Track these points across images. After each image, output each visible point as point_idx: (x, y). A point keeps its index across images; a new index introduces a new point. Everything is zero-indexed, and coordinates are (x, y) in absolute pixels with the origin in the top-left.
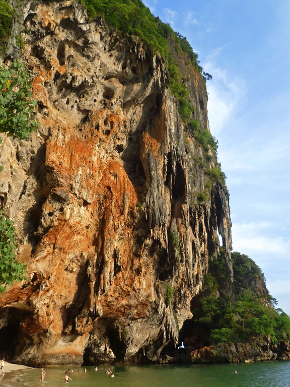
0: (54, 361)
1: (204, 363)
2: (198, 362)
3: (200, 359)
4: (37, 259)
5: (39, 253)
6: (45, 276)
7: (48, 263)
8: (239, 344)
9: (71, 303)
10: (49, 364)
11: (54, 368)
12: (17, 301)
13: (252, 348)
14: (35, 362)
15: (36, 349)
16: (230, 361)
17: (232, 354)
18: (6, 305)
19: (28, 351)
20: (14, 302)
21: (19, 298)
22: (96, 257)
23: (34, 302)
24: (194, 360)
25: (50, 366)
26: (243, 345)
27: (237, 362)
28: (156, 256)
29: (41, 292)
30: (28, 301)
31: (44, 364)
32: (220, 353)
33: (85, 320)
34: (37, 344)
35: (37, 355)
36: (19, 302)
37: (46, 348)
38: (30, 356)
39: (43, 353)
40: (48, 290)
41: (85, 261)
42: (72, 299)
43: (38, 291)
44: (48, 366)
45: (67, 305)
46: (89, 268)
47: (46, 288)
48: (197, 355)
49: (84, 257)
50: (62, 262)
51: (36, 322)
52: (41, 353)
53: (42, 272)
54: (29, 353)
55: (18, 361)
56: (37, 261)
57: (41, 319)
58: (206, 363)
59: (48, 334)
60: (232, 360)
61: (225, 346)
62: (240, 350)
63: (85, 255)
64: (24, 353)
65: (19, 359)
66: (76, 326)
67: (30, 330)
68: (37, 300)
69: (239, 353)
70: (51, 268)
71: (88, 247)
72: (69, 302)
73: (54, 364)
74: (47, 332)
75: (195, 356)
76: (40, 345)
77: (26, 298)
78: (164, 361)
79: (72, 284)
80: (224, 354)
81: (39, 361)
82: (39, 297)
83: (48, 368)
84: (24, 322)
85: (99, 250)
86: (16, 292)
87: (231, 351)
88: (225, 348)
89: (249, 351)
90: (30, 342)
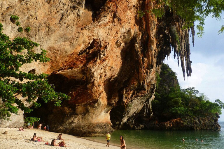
0: (99, 130)
1: (175, 130)
2: (170, 129)
3: (172, 127)
4: (100, 24)
5: (103, 18)
6: (103, 45)
7: (108, 31)
8: (201, 118)
9: (116, 76)
10: (95, 133)
11: (98, 136)
12: (72, 68)
13: (209, 121)
14: (80, 131)
15: (80, 118)
16: (195, 129)
17: (197, 125)
18: (59, 71)
19: (71, 120)
20: (68, 69)
21: (74, 64)
22: (141, 36)
23: (93, 70)
24: (167, 128)
25: (95, 135)
26: (203, 119)
27: (199, 130)
28: (160, 49)
29: (99, 61)
30: (84, 68)
31: (90, 133)
32: (188, 123)
33: (132, 92)
34: (81, 114)
35: (82, 125)
36: (74, 69)
37: (92, 118)
38: (74, 125)
39: (90, 122)
40: (104, 60)
41: (130, 38)
42: (117, 73)
43: (95, 59)
44: (93, 135)
45: (113, 78)
46: (136, 45)
47: (104, 57)
48: (170, 125)
49: (131, 34)
50: (116, 34)
51: (89, 91)
52: (87, 122)
53: (101, 40)
54: (72, 122)
55: (60, 130)
56: (100, 26)
57: (95, 89)
58: (176, 130)
59: (96, 105)
60: (197, 128)
61: (191, 119)
62: (202, 122)
63: (133, 32)
64: (67, 122)
65: (61, 128)
66: (124, 98)
67: (79, 99)
68: (95, 68)
69: (201, 124)
70: (109, 37)
71: (134, 26)
72: (114, 75)
73: (100, 133)
74: (97, 102)
75: (168, 125)
76: (86, 115)
77: (82, 65)
78: (138, 128)
79: (118, 58)
80: (190, 125)
81: (85, 130)
82: (97, 66)
83: (94, 136)
84: (74, 91)
85: (144, 30)
86: (74, 57)
87: (196, 123)
88: (191, 120)
89: (208, 123)
90: (71, 111)
